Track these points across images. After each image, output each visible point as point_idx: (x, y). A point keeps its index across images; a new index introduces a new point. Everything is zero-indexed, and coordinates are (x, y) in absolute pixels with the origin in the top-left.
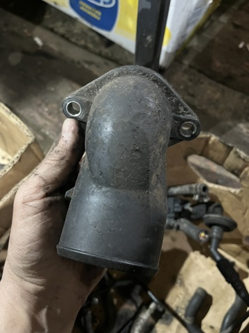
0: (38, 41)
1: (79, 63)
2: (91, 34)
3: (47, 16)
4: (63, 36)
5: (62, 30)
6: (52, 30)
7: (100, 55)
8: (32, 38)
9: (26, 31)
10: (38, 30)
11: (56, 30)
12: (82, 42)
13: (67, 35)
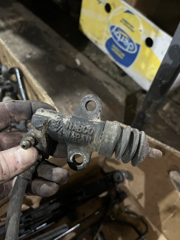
0: (78, 62)
1: (101, 82)
2: (113, 65)
3: (87, 48)
4: (94, 63)
5: (94, 59)
6: (88, 57)
7: (116, 80)
8: (74, 59)
9: (72, 54)
10: (80, 55)
11: (91, 58)
12: (106, 69)
13: (97, 63)
